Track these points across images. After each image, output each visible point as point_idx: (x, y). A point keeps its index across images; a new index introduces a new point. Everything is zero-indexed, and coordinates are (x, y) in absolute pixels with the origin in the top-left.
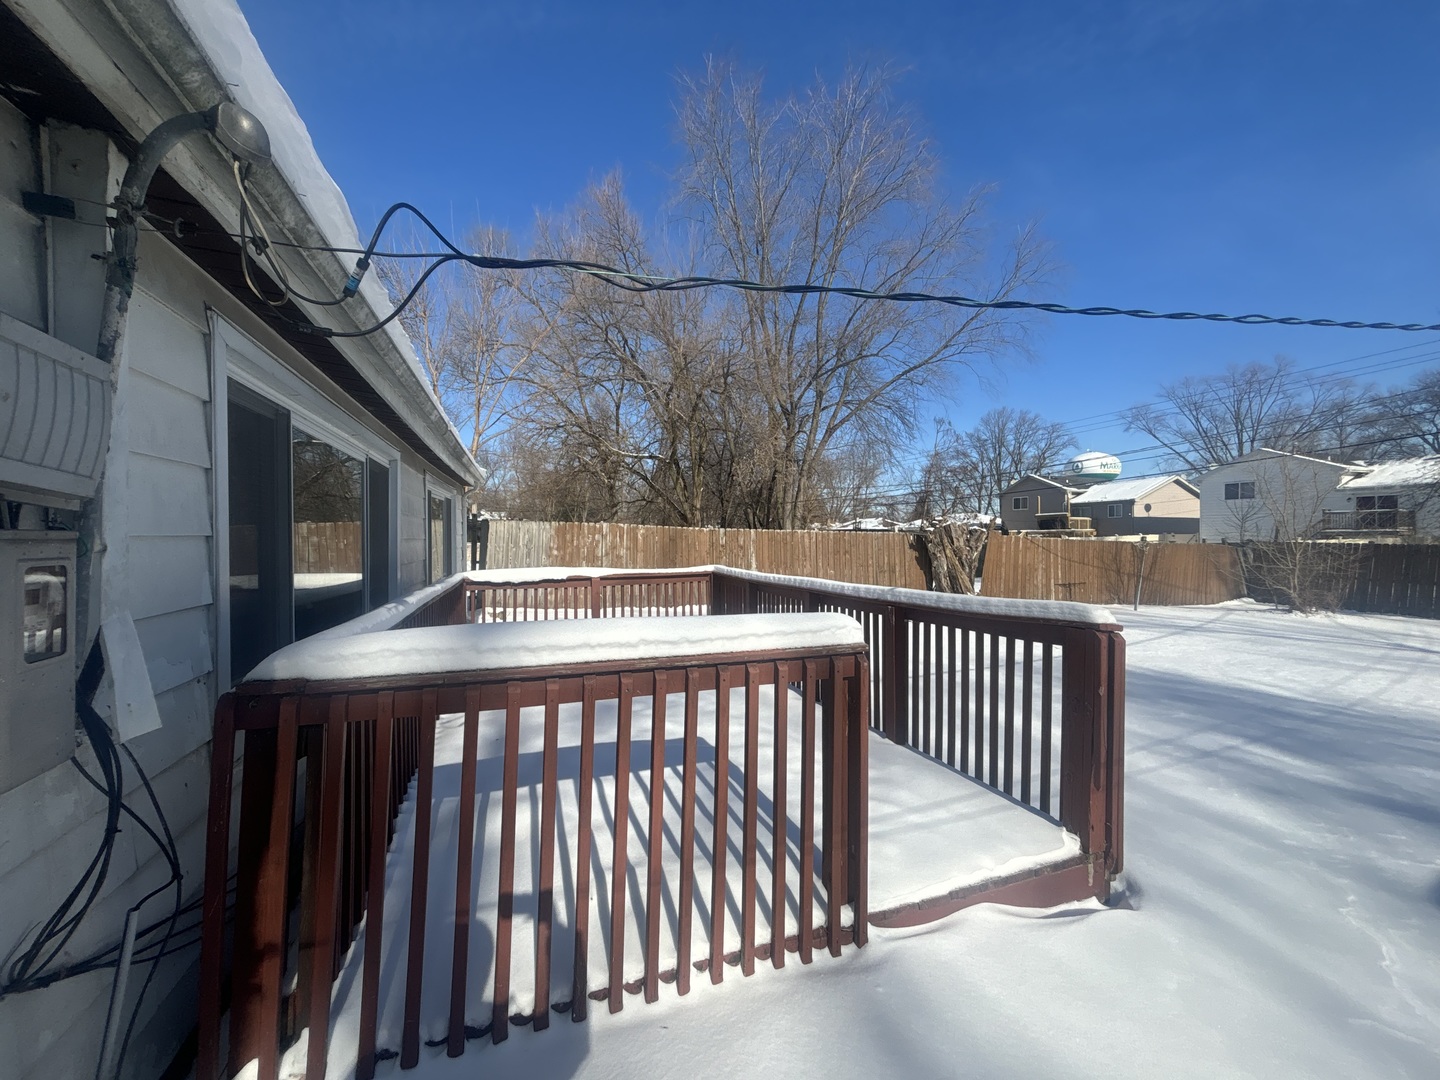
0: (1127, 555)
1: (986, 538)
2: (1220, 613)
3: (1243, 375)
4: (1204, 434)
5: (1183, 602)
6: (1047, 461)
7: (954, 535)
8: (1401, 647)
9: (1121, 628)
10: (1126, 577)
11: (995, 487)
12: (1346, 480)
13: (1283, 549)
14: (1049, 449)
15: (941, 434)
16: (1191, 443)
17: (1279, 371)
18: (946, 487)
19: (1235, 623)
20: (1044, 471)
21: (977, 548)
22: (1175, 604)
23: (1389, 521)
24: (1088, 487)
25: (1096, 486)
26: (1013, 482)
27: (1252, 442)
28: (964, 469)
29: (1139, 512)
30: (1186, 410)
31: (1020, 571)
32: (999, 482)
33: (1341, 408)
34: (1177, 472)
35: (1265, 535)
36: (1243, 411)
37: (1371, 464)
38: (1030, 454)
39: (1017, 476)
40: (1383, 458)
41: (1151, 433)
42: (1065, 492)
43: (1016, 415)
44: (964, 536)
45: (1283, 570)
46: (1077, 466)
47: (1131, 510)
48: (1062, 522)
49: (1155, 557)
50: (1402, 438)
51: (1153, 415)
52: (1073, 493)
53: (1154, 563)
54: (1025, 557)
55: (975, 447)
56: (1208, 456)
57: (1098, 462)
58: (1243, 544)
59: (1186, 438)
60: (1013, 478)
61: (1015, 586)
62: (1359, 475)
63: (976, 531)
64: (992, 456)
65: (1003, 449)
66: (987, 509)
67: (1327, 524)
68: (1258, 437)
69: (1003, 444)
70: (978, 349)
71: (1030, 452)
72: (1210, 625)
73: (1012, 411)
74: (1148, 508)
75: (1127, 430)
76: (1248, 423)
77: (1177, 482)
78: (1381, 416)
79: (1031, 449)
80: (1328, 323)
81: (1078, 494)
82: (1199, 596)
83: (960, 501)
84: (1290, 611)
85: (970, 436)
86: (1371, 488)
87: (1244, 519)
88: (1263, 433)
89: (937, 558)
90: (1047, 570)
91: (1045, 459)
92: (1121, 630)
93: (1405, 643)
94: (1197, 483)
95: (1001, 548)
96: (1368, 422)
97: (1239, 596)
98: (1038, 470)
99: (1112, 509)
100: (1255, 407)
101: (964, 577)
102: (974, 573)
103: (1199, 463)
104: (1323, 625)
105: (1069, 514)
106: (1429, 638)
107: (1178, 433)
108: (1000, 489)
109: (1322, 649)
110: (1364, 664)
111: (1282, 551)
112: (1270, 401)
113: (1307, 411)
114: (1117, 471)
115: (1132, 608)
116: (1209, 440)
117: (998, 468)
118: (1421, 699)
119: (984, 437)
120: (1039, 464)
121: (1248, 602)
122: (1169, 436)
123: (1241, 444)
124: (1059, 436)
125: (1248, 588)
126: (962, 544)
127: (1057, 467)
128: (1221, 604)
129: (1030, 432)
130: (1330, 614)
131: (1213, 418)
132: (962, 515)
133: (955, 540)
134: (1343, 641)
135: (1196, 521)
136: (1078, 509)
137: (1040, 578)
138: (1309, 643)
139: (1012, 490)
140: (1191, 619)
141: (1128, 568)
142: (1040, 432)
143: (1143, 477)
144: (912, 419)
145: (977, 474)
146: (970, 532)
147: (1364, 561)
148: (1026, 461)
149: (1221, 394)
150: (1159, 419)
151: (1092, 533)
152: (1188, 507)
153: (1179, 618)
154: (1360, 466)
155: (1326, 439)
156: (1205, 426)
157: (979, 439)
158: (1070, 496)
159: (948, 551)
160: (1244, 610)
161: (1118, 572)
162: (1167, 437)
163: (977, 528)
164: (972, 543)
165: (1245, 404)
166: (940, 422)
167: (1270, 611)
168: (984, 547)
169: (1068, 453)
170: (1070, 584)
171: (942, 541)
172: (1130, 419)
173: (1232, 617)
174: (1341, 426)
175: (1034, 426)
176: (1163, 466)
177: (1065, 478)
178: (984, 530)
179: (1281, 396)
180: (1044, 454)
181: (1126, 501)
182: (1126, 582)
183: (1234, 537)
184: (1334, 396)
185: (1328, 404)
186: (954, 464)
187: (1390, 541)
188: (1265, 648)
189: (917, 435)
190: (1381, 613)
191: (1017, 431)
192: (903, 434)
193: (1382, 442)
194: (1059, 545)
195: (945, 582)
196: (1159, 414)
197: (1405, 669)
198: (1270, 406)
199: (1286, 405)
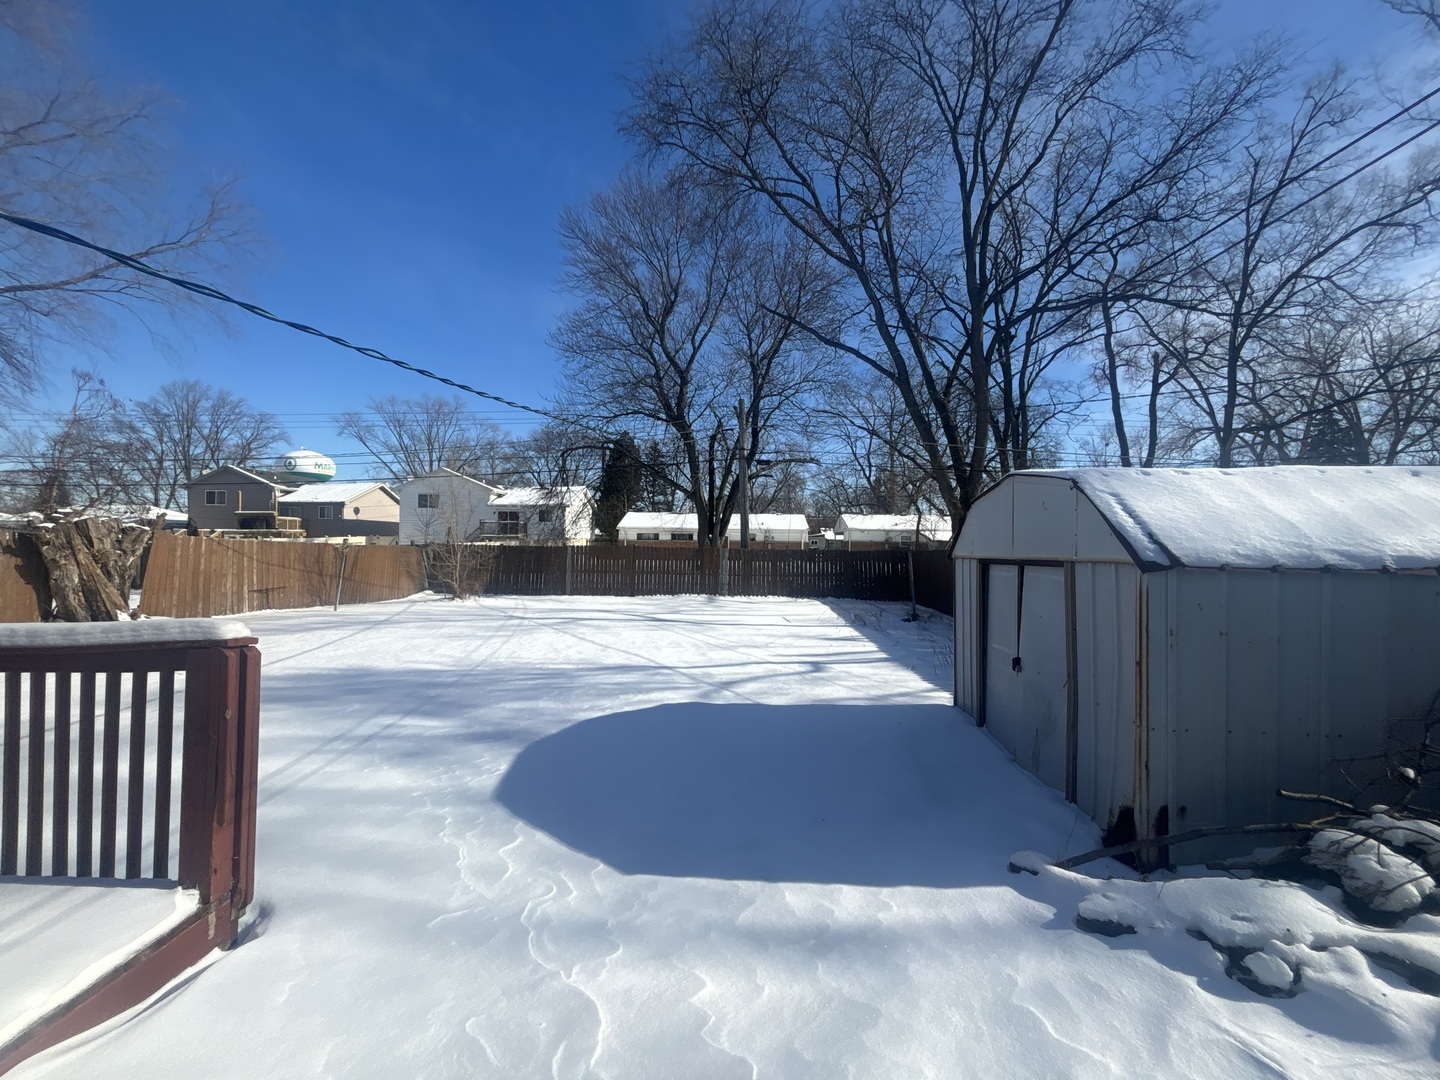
0: (329, 556)
1: (150, 539)
2: (406, 605)
3: (433, 405)
4: (405, 449)
5: (379, 599)
6: (254, 453)
7: (93, 534)
8: (511, 617)
9: (256, 641)
10: (328, 579)
11: (182, 476)
12: (494, 500)
13: (450, 549)
14: (254, 440)
15: (84, 394)
16: (395, 455)
17: (457, 408)
18: (98, 468)
19: (416, 613)
20: (250, 463)
21: (133, 552)
22: (372, 601)
23: (514, 529)
24: (299, 486)
25: (307, 486)
26: (205, 472)
27: (439, 461)
28: (127, 448)
29: (348, 514)
30: (391, 424)
31: (201, 579)
32: (187, 470)
33: (492, 445)
34: (383, 480)
35: (442, 539)
36: (433, 435)
37: (506, 489)
38: (231, 443)
39: (213, 465)
40: (513, 485)
41: (362, 440)
42: (272, 489)
43: (214, 394)
44: (113, 535)
45: (449, 566)
46: (290, 463)
47: (341, 513)
48: (268, 522)
49: (356, 558)
50: (523, 473)
51: (364, 424)
52: (282, 491)
53: (355, 564)
54: (209, 561)
55: (151, 421)
56: (408, 468)
57: (313, 461)
58: (426, 546)
59: (391, 450)
60: (207, 467)
61: (195, 597)
62: (500, 496)
63: (133, 529)
64: (177, 436)
65: (194, 430)
66: (169, 502)
67: (481, 530)
68: (443, 458)
69: (193, 425)
70: (151, 297)
71: (232, 440)
72: (397, 617)
73: (209, 388)
74: (357, 511)
75: (340, 434)
76: (436, 445)
77: (382, 489)
78: (514, 455)
79: (232, 436)
80: (430, 375)
81: (288, 493)
82: (394, 592)
83: (121, 488)
84: (453, 599)
85: (144, 406)
86: (505, 506)
87: (427, 525)
88: (446, 455)
89: (59, 567)
90: (239, 576)
91: (250, 450)
92: (257, 642)
93: (515, 615)
94: (398, 490)
95: (175, 550)
96: (506, 459)
97: (422, 589)
98: (243, 460)
99: (322, 510)
100: (441, 434)
101: (110, 591)
102: (128, 584)
103: (401, 474)
104: (473, 608)
105: (276, 513)
106: (525, 609)
107: (385, 444)
108: (188, 477)
109: (467, 627)
110: (490, 634)
111: (449, 552)
112: (450, 431)
113: (473, 444)
114: (331, 472)
115: (331, 608)
116: (409, 455)
117: (186, 453)
118: (514, 652)
119: (165, 411)
120: (244, 454)
121: (428, 594)
122: (378, 446)
123: (431, 462)
124: (268, 428)
125: (429, 583)
126: (108, 545)
127: (266, 459)
128: (409, 598)
129: (233, 417)
130: (477, 598)
131: (412, 437)
132: (123, 508)
133: (95, 541)
134: (481, 618)
135: (396, 525)
136: (287, 509)
137: (229, 585)
138: (462, 623)
139: (203, 481)
140: (382, 614)
141: (330, 569)
142: (246, 419)
143: (354, 481)
144: (26, 362)
145: (151, 456)
146: (124, 531)
147: (497, 557)
148: (226, 450)
149: (419, 418)
150: (369, 429)
151: (301, 534)
152: (390, 512)
153: (372, 614)
154: (500, 489)
155: (484, 466)
156: (406, 442)
157: (156, 412)
158: (278, 494)
159: (81, 557)
160: (427, 602)
161: (320, 574)
162: (376, 447)
163: (134, 525)
164: (126, 545)
165: (435, 430)
166: (85, 377)
167: (440, 600)
168: (147, 550)
169: (280, 448)
170: (267, 590)
171: (69, 542)
172: (343, 424)
173: (416, 608)
174: (492, 458)
175: (237, 410)
176: (372, 473)
177: (273, 475)
178: (147, 528)
179: (457, 429)
180: (250, 443)
181: (336, 503)
182: (328, 583)
183: (420, 541)
184: (488, 436)
185: (486, 441)
186: (113, 438)
187: (513, 543)
188: (431, 632)
189: (36, 385)
190: (506, 594)
191: (215, 411)
192: (9, 380)
193: (514, 473)
194: (255, 546)
195: (75, 601)
196: (370, 423)
197: (510, 633)
198: (451, 435)
199: (460, 437)
